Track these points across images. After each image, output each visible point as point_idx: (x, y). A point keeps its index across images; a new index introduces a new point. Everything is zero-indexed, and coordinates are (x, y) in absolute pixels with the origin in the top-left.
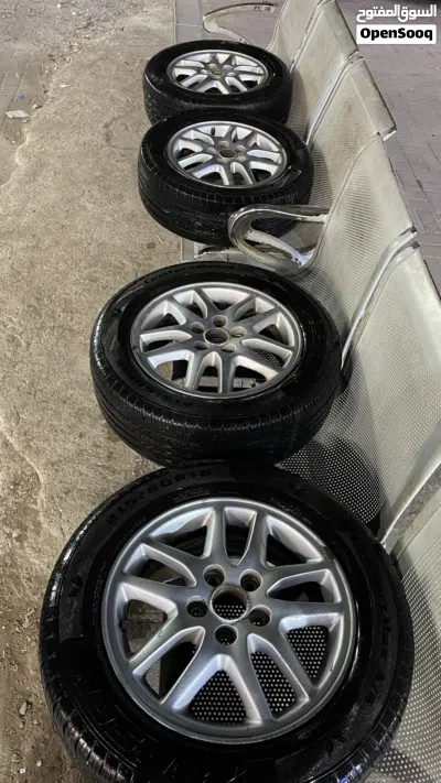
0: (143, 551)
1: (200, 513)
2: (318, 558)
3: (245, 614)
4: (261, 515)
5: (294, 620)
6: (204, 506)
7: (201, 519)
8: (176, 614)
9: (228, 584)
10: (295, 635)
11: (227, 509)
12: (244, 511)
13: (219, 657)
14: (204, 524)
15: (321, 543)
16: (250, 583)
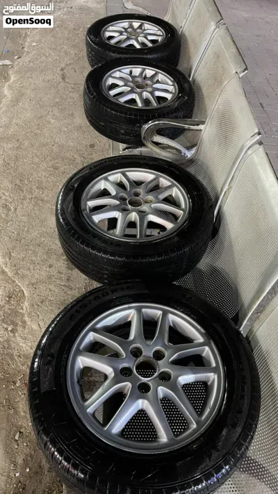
0: (91, 336)
1: (127, 313)
2: (201, 339)
3: (156, 374)
4: (165, 313)
5: (187, 378)
6: (129, 308)
7: (128, 316)
8: (113, 375)
9: (145, 356)
10: (187, 387)
11: (143, 310)
12: (154, 311)
13: (140, 401)
14: (129, 320)
15: (202, 331)
16: (159, 355)
